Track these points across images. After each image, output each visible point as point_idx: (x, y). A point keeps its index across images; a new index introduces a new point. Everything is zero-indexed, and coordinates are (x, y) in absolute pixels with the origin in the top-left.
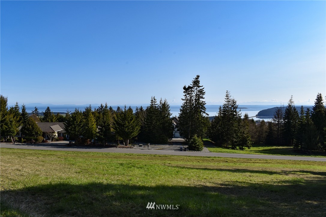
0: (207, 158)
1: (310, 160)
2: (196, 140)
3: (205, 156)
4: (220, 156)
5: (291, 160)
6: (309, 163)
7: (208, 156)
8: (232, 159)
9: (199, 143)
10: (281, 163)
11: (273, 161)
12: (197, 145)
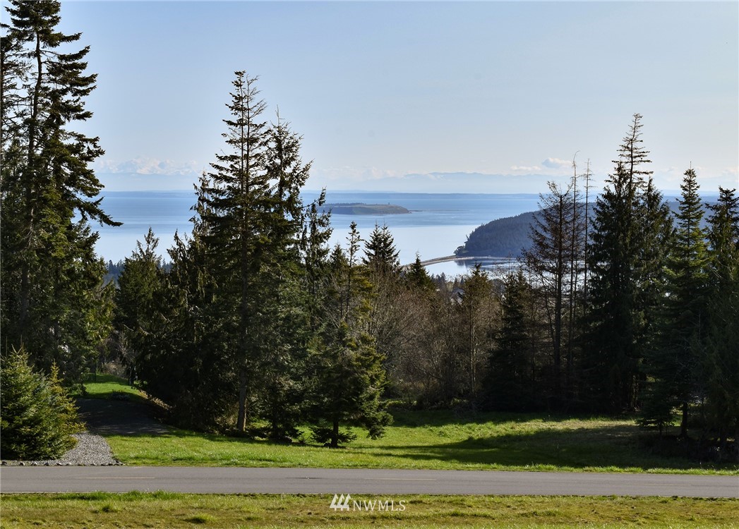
0: (75, 502)
1: (726, 494)
2: (17, 386)
3: (66, 490)
4: (167, 489)
5: (613, 498)
6: (721, 513)
7: (88, 493)
8: (237, 502)
9: (40, 409)
10: (549, 514)
11: (497, 505)
12: (25, 423)
